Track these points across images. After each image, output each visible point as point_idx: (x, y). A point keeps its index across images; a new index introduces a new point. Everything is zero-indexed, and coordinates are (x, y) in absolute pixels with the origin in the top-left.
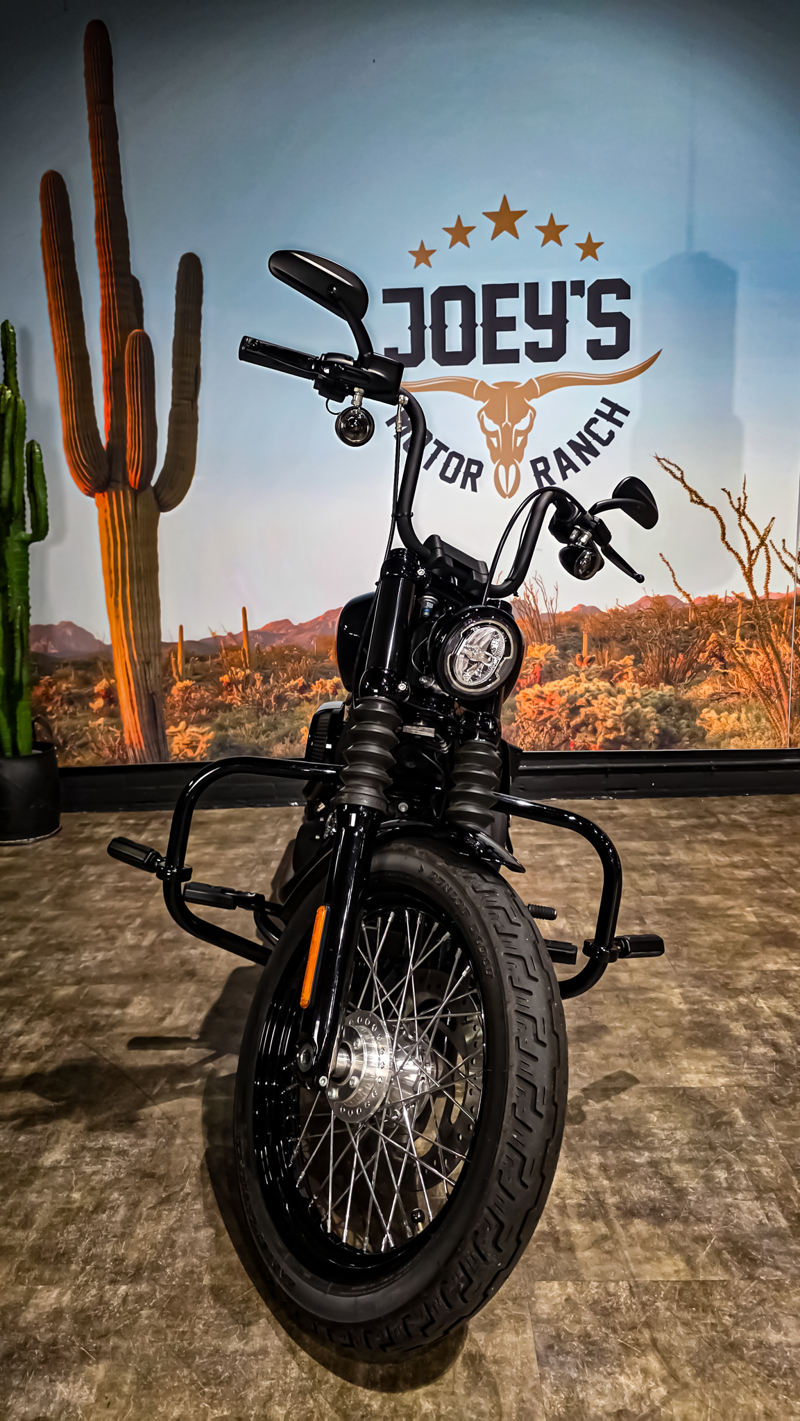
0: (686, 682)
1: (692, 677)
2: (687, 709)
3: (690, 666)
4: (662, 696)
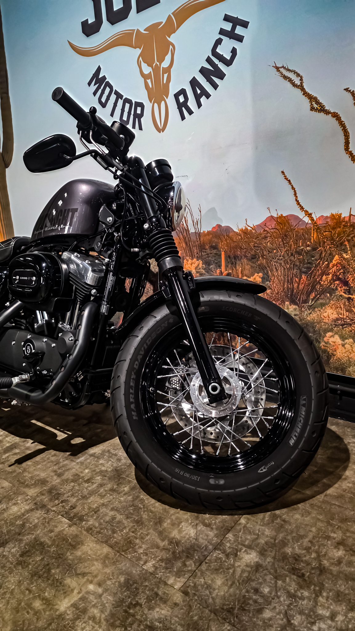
0: (310, 303)
1: (316, 299)
3: (313, 287)
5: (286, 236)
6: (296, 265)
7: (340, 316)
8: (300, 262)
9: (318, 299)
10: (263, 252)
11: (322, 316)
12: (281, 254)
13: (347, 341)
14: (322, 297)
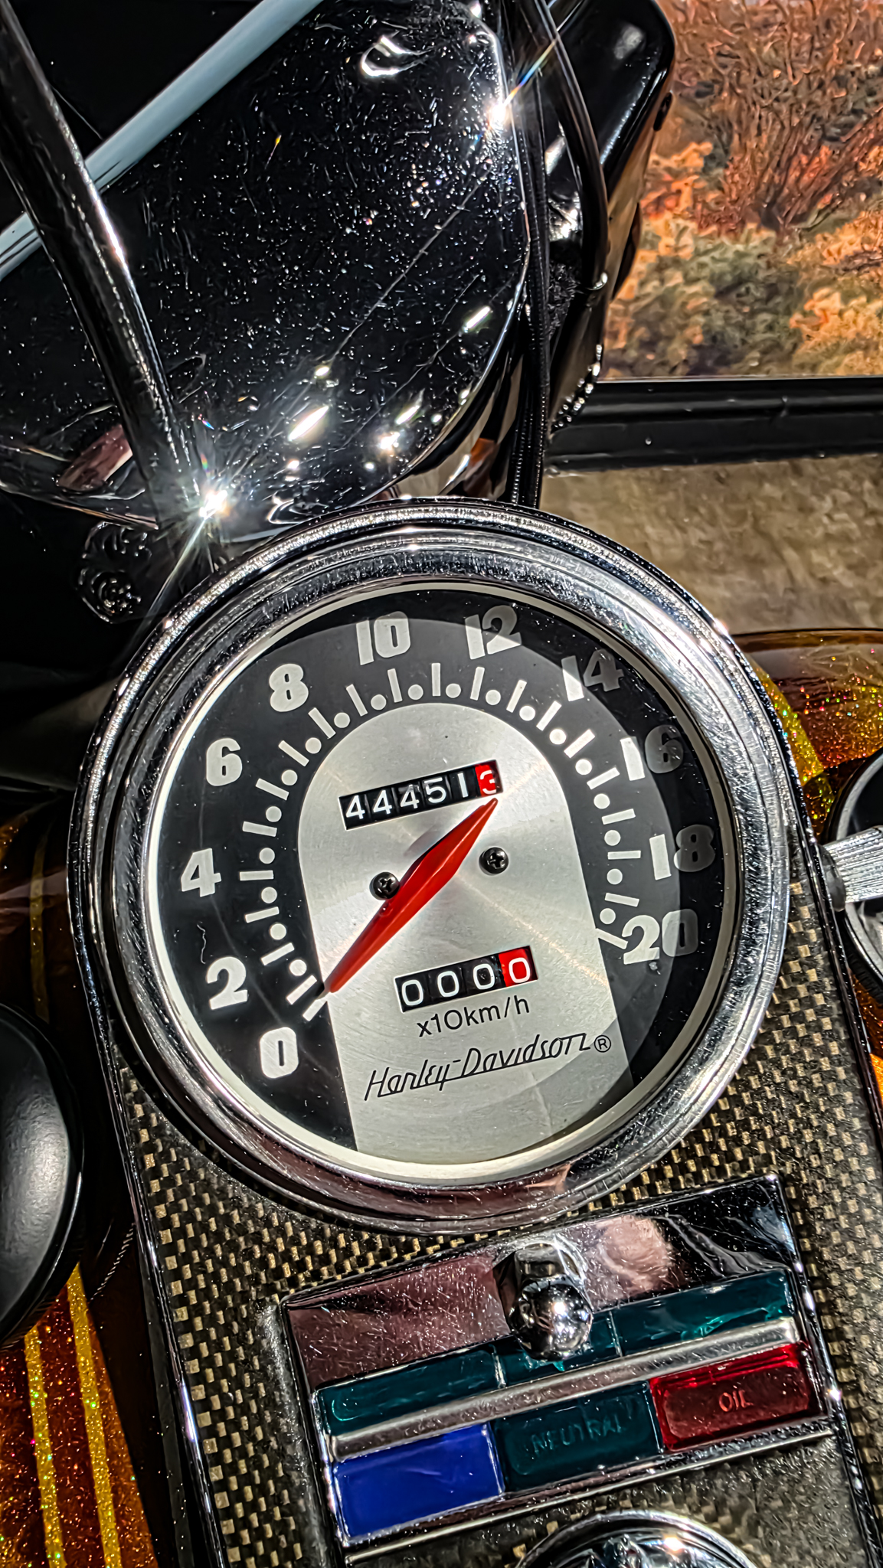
0: (809, 223)
1: (831, 208)
2: (784, 288)
3: (837, 179)
4: (740, 255)
5: (828, 25)
6: (819, 119)
7: (867, 247)
8: (834, 109)
9: (833, 211)
10: (739, 74)
11: (825, 254)
12: (790, 83)
13: (854, 302)
14: (846, 204)
